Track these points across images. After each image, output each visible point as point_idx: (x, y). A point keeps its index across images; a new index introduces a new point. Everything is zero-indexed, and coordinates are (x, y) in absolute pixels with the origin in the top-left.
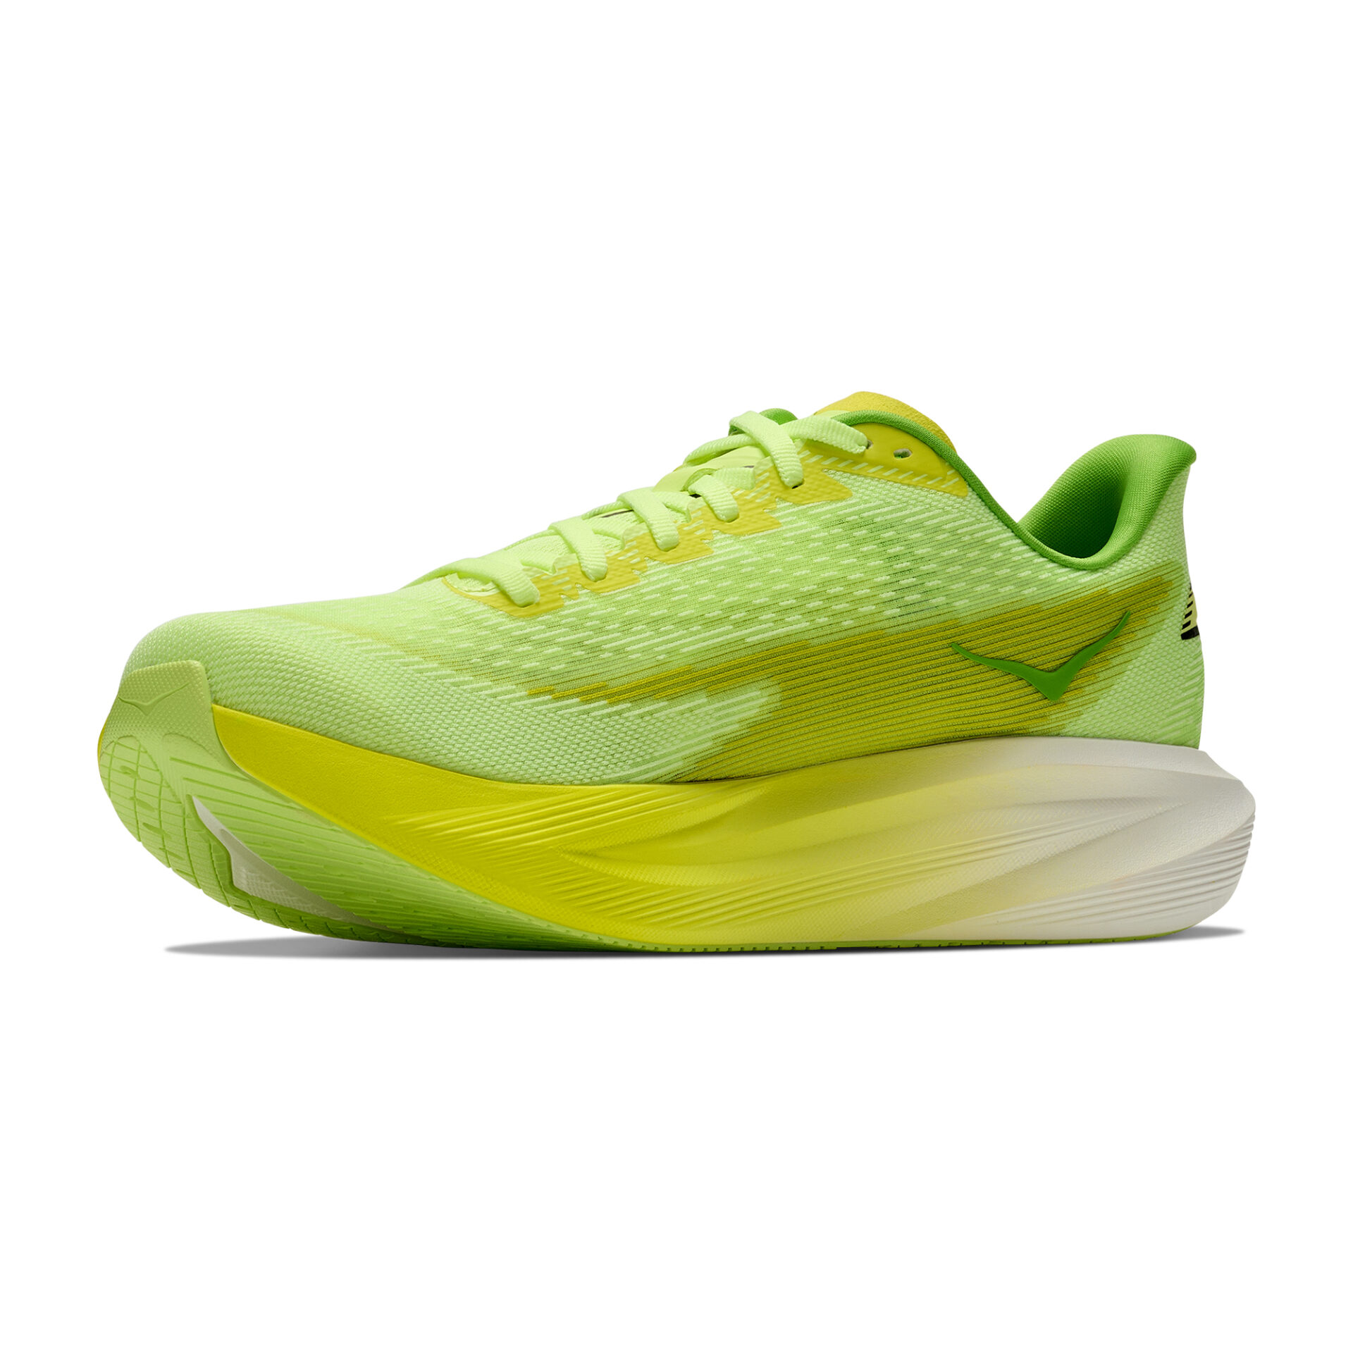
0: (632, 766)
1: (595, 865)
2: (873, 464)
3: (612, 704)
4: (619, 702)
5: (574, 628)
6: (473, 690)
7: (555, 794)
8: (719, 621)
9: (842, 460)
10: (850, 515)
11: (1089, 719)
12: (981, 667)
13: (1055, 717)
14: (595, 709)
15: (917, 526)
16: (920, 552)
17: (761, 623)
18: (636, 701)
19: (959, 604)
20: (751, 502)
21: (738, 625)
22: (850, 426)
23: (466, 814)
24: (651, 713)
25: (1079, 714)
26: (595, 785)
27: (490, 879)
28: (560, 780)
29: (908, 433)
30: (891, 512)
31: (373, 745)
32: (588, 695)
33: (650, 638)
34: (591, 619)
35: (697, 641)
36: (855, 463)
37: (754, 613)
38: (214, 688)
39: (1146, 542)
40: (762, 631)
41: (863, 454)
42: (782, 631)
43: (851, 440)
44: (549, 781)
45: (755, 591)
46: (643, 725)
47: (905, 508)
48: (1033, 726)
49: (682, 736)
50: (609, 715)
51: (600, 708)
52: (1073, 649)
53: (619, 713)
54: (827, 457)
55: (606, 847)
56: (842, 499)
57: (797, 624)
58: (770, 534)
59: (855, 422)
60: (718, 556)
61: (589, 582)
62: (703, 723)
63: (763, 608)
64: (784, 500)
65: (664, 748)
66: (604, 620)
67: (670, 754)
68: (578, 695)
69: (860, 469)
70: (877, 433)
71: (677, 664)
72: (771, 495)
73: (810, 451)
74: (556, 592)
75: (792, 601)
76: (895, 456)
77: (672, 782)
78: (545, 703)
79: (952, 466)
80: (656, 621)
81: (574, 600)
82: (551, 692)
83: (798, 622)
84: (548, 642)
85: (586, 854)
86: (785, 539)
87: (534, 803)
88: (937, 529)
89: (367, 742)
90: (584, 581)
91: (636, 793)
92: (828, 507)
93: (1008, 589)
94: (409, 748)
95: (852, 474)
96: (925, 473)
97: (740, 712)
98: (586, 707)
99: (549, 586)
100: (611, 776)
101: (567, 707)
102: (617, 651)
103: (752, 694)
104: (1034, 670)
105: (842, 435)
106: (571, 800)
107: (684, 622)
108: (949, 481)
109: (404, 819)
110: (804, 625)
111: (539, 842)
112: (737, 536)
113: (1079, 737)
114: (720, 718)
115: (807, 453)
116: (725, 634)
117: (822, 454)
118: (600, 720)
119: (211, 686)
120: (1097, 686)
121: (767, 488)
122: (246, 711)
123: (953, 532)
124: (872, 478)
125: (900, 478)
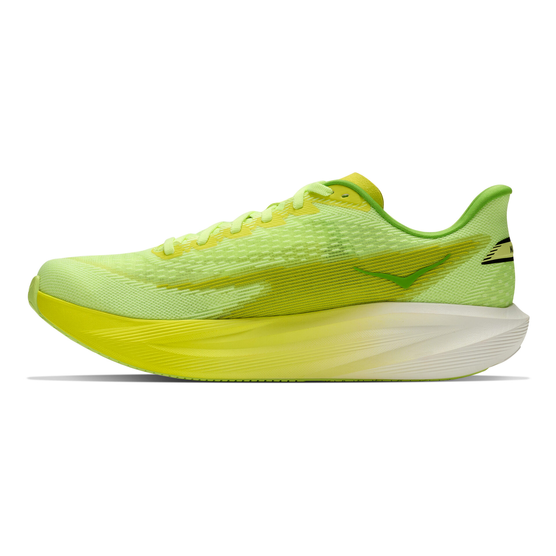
0: (196, 313)
1: (163, 349)
2: (332, 200)
3: (191, 290)
4: (194, 290)
5: (184, 263)
6: (135, 286)
7: (154, 323)
8: (246, 260)
9: (321, 199)
10: (316, 219)
11: (423, 295)
12: (369, 276)
13: (408, 294)
14: (183, 292)
15: (344, 223)
16: (342, 233)
17: (263, 260)
18: (202, 289)
19: (358, 252)
20: (279, 215)
21: (253, 261)
22: (327, 186)
23: (114, 330)
24: (207, 294)
25: (419, 294)
26: (177, 320)
27: (117, 354)
28: (161, 318)
29: (349, 188)
30: (335, 217)
31: (86, 306)
32: (181, 287)
33: (214, 266)
34: (192, 259)
35: (233, 267)
36: (326, 200)
37: (261, 256)
38: (41, 286)
39: (467, 227)
40: (265, 263)
41: (329, 196)
42: (272, 263)
43: (325, 191)
44: (156, 319)
45: (265, 249)
46: (203, 298)
47: (340, 216)
48: (398, 298)
49: (222, 302)
50: (190, 295)
51: (187, 292)
52: (417, 269)
53: (194, 294)
54: (315, 198)
55: (172, 343)
56: (315, 214)
57: (280, 260)
58: (279, 227)
59: (329, 184)
60: (253, 236)
61: (198, 246)
62: (232, 297)
63: (266, 255)
64: (291, 214)
65: (212, 306)
66: (197, 260)
67: (216, 308)
68: (178, 287)
69: (326, 202)
70: (336, 188)
71: (223, 276)
72: (288, 212)
73: (310, 196)
74: (182, 250)
75: (280, 252)
76: (343, 197)
77: (218, 319)
78: (163, 290)
79: (365, 200)
80: (219, 260)
81: (187, 253)
82: (167, 286)
83: (281, 259)
84: (172, 268)
85: (163, 345)
86: (286, 229)
87: (145, 326)
88: (352, 224)
89: (83, 304)
90: (196, 245)
91: (194, 323)
92: (308, 217)
93: (383, 246)
94: (98, 307)
95: (323, 204)
96: (353, 203)
97: (250, 293)
98: (180, 291)
99: (180, 248)
100: (185, 317)
101: (172, 292)
102: (200, 271)
103: (257, 286)
104: (396, 277)
105: (321, 190)
106: (160, 326)
107: (229, 261)
108: (363, 205)
109: (88, 332)
110: (283, 260)
111: (140, 340)
112: (265, 228)
113: (420, 302)
114: (239, 296)
115: (309, 196)
116: (248, 264)
117: (313, 197)
118: (185, 296)
119: (40, 284)
120: (429, 283)
121: (287, 210)
122: (47, 294)
123: (359, 225)
124: (330, 205)
125: (342, 205)
